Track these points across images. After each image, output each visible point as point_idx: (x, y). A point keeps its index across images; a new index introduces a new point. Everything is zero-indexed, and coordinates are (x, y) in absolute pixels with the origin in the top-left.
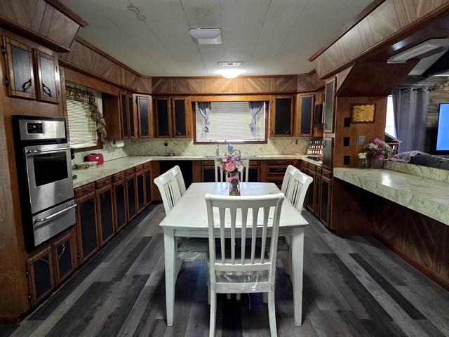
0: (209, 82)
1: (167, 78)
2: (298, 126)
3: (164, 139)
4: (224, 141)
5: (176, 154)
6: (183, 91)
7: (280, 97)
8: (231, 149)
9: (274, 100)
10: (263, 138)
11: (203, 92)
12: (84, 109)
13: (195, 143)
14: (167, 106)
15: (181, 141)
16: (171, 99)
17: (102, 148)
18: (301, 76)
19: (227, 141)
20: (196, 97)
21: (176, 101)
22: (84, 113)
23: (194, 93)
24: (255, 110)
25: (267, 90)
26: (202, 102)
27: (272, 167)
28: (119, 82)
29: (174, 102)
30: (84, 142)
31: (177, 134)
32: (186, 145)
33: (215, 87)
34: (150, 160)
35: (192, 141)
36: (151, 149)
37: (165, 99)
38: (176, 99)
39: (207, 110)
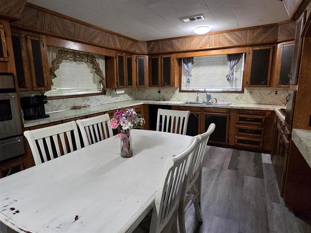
0: (189, 41)
1: (157, 41)
2: (277, 76)
3: (158, 88)
4: (204, 90)
5: (166, 99)
6: (169, 50)
7: (258, 49)
8: (209, 97)
9: (251, 52)
10: (240, 88)
11: (184, 49)
12: (89, 67)
13: (181, 91)
14: (157, 62)
15: (170, 90)
16: (161, 57)
17: (105, 94)
18: (282, 24)
19: (207, 90)
20: (179, 54)
21: (164, 58)
22: (89, 70)
23: (177, 50)
24: (233, 63)
25: (243, 43)
26: (185, 58)
27: (242, 116)
28: (113, 46)
29: (163, 59)
30: (88, 90)
31: (164, 84)
32: (173, 92)
33: (194, 45)
34: (143, 103)
35: (178, 90)
36: (150, 95)
37: (157, 57)
38: (164, 57)
39: (190, 64)
